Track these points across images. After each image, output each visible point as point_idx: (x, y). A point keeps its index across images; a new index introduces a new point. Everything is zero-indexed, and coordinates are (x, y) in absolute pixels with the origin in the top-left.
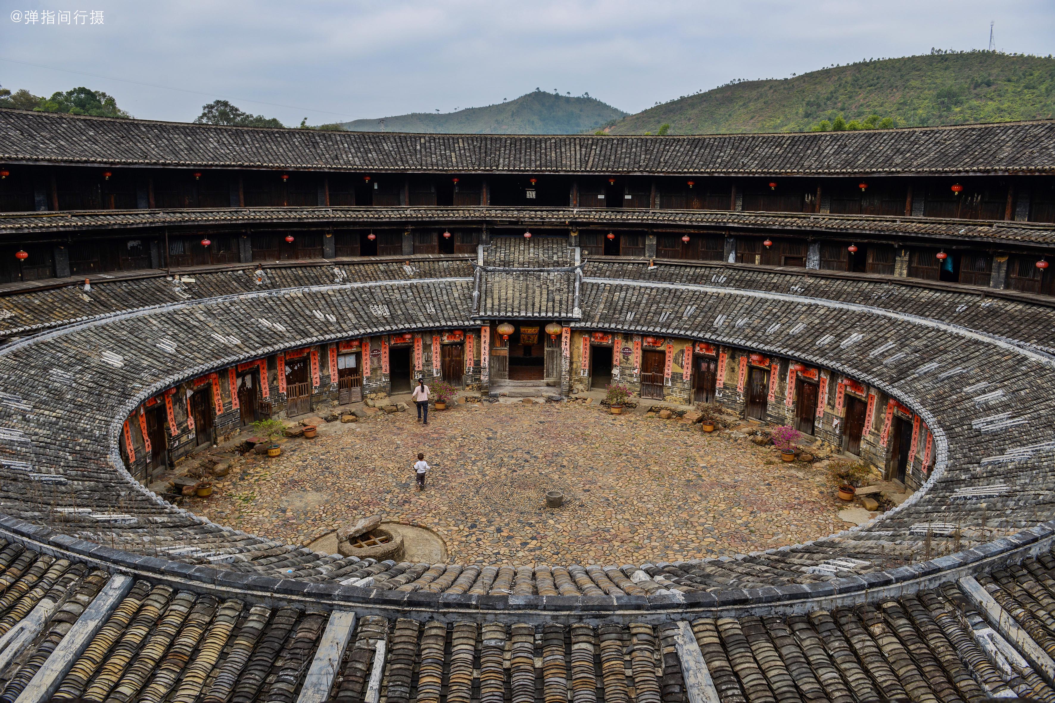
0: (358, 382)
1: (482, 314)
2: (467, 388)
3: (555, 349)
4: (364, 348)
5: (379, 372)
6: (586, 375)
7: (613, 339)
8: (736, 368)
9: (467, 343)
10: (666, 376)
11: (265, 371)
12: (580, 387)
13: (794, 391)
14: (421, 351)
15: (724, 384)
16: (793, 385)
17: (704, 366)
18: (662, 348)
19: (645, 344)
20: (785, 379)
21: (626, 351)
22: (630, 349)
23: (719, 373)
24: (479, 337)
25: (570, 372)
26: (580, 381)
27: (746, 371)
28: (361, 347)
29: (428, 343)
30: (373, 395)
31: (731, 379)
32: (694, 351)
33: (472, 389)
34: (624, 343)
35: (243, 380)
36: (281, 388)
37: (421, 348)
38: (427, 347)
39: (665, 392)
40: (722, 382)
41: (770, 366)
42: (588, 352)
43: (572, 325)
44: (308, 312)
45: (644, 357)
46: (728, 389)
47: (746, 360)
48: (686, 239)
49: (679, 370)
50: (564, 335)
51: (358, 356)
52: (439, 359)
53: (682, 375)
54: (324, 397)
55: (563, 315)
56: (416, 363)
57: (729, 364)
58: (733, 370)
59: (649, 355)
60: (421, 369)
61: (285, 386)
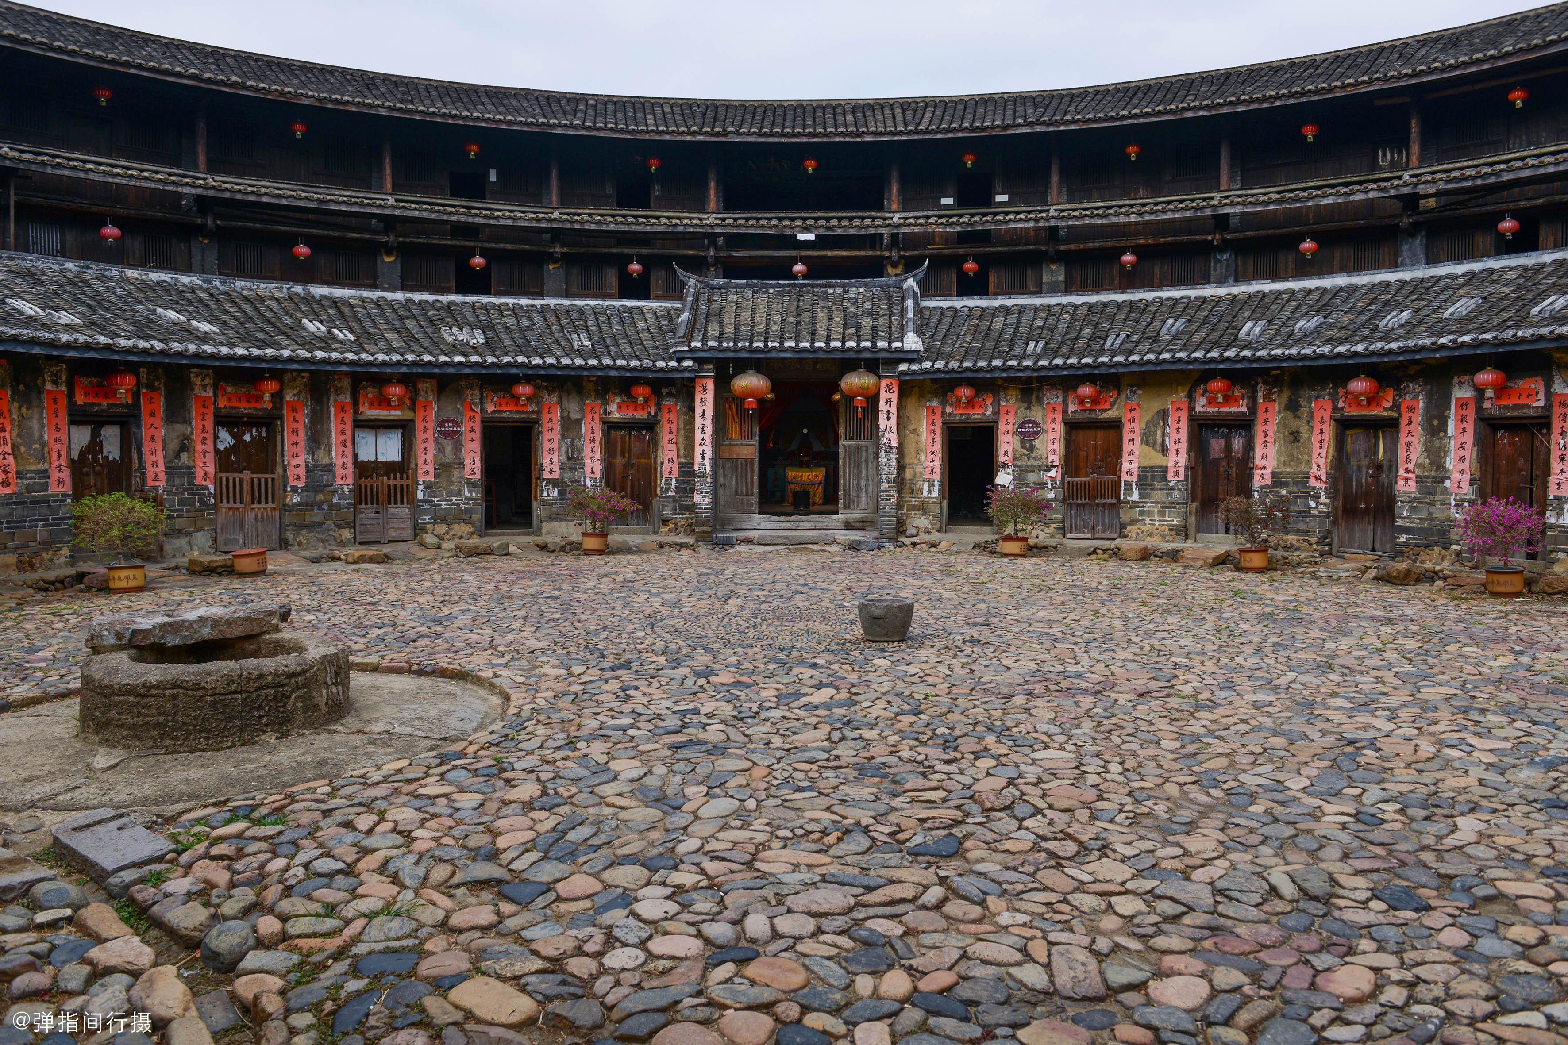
0: (405, 494)
1: (696, 344)
2: (664, 529)
3: (863, 443)
4: (421, 414)
5: (456, 474)
6: (935, 493)
7: (996, 404)
8: (1304, 429)
9: (663, 421)
10: (1125, 478)
11: (158, 421)
12: (923, 522)
13: (1471, 453)
14: (556, 435)
15: (1274, 475)
16: (1469, 438)
17: (1216, 445)
18: (1112, 413)
19: (1072, 408)
20: (1444, 427)
21: (1029, 428)
22: (1036, 424)
23: (1259, 451)
24: (691, 397)
25: (900, 483)
26: (922, 508)
27: (1329, 432)
28: (413, 408)
29: (574, 416)
30: (441, 528)
31: (1292, 459)
32: (1192, 409)
33: (676, 530)
34: (1021, 412)
35: (95, 434)
36: (200, 473)
37: (557, 428)
38: (570, 426)
39: (1124, 516)
40: (1267, 472)
41: (1396, 407)
42: (938, 439)
43: (903, 367)
44: (288, 320)
45: (1069, 442)
46: (1285, 485)
47: (1329, 407)
48: (1128, 258)
49: (1156, 459)
50: (884, 395)
51: (406, 429)
52: (598, 456)
53: (1165, 469)
54: (316, 516)
55: (882, 344)
56: (546, 462)
57: (1283, 424)
58: (1295, 437)
59: (1081, 435)
60: (556, 475)
61: (211, 469)
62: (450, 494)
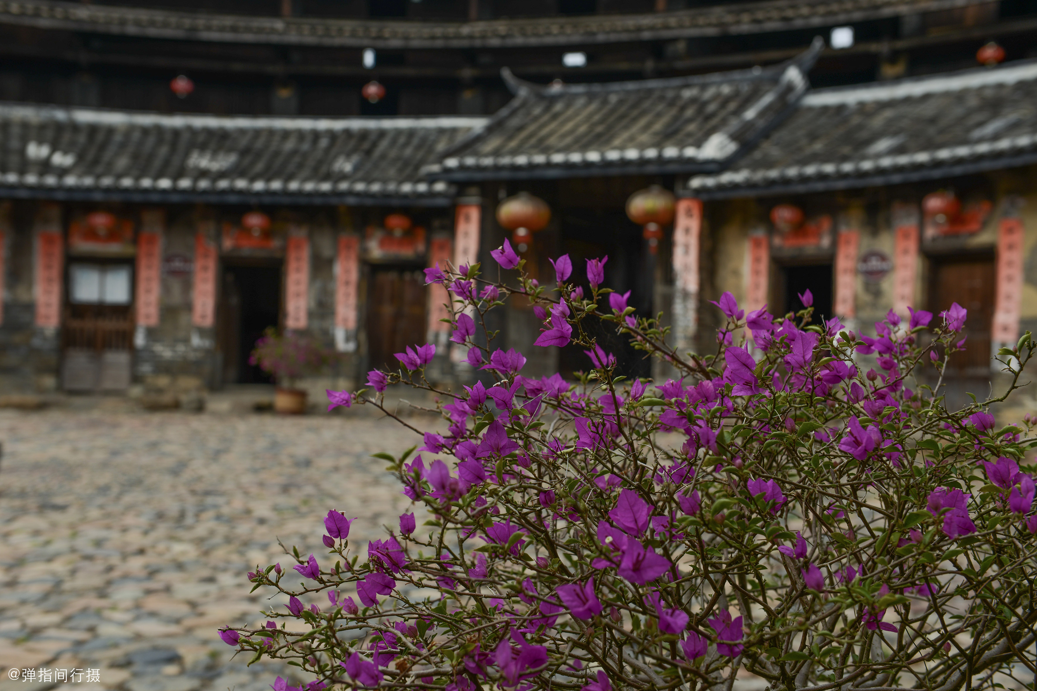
0: (123, 340)
4: (145, 248)
5: (183, 318)
7: (835, 231)
10: (999, 337)
14: (305, 275)
21: (874, 264)
22: (883, 258)
29: (326, 253)
34: (865, 241)
37: (306, 267)
38: (321, 266)
50: (680, 222)
56: (292, 307)
60: (302, 323)
62: (177, 341)
